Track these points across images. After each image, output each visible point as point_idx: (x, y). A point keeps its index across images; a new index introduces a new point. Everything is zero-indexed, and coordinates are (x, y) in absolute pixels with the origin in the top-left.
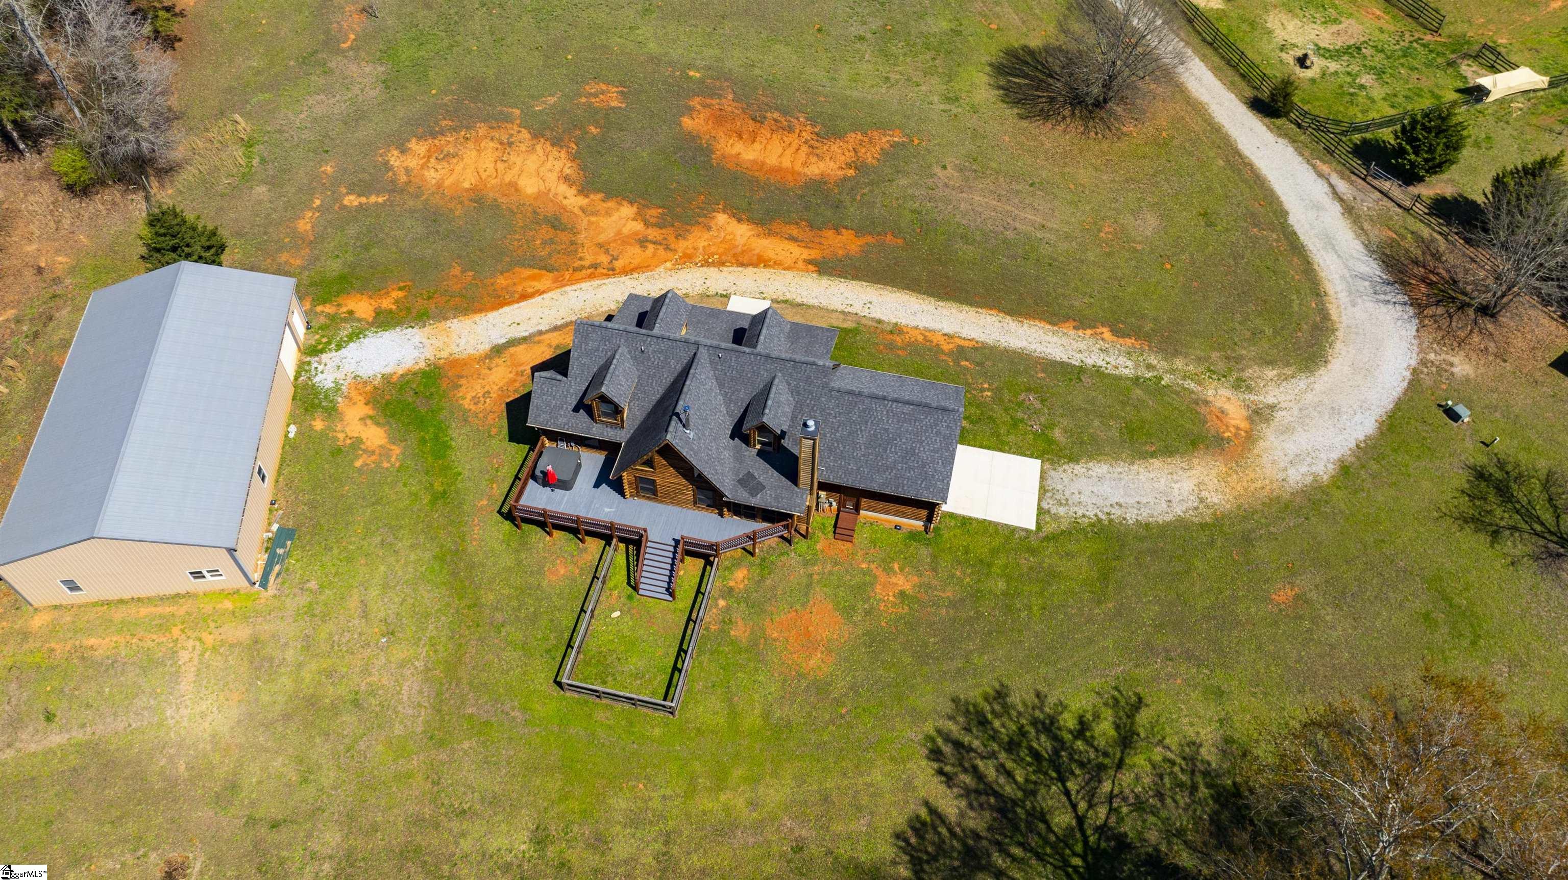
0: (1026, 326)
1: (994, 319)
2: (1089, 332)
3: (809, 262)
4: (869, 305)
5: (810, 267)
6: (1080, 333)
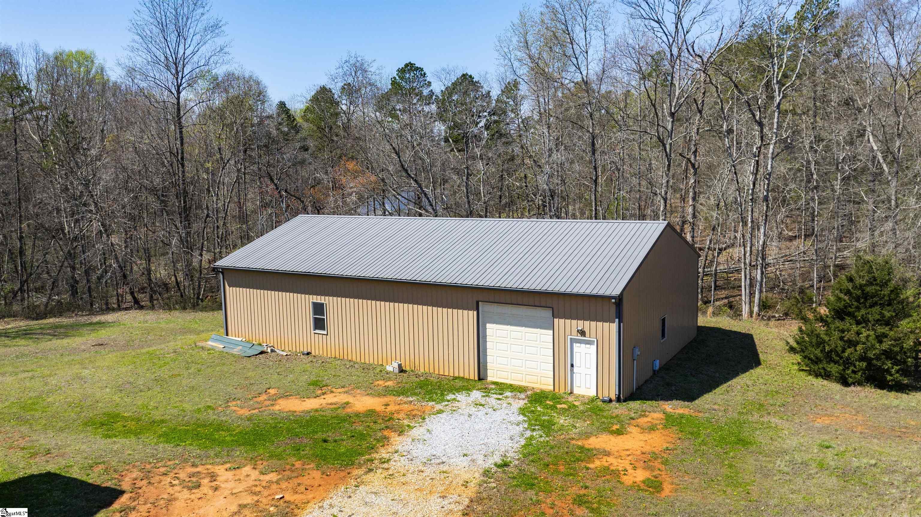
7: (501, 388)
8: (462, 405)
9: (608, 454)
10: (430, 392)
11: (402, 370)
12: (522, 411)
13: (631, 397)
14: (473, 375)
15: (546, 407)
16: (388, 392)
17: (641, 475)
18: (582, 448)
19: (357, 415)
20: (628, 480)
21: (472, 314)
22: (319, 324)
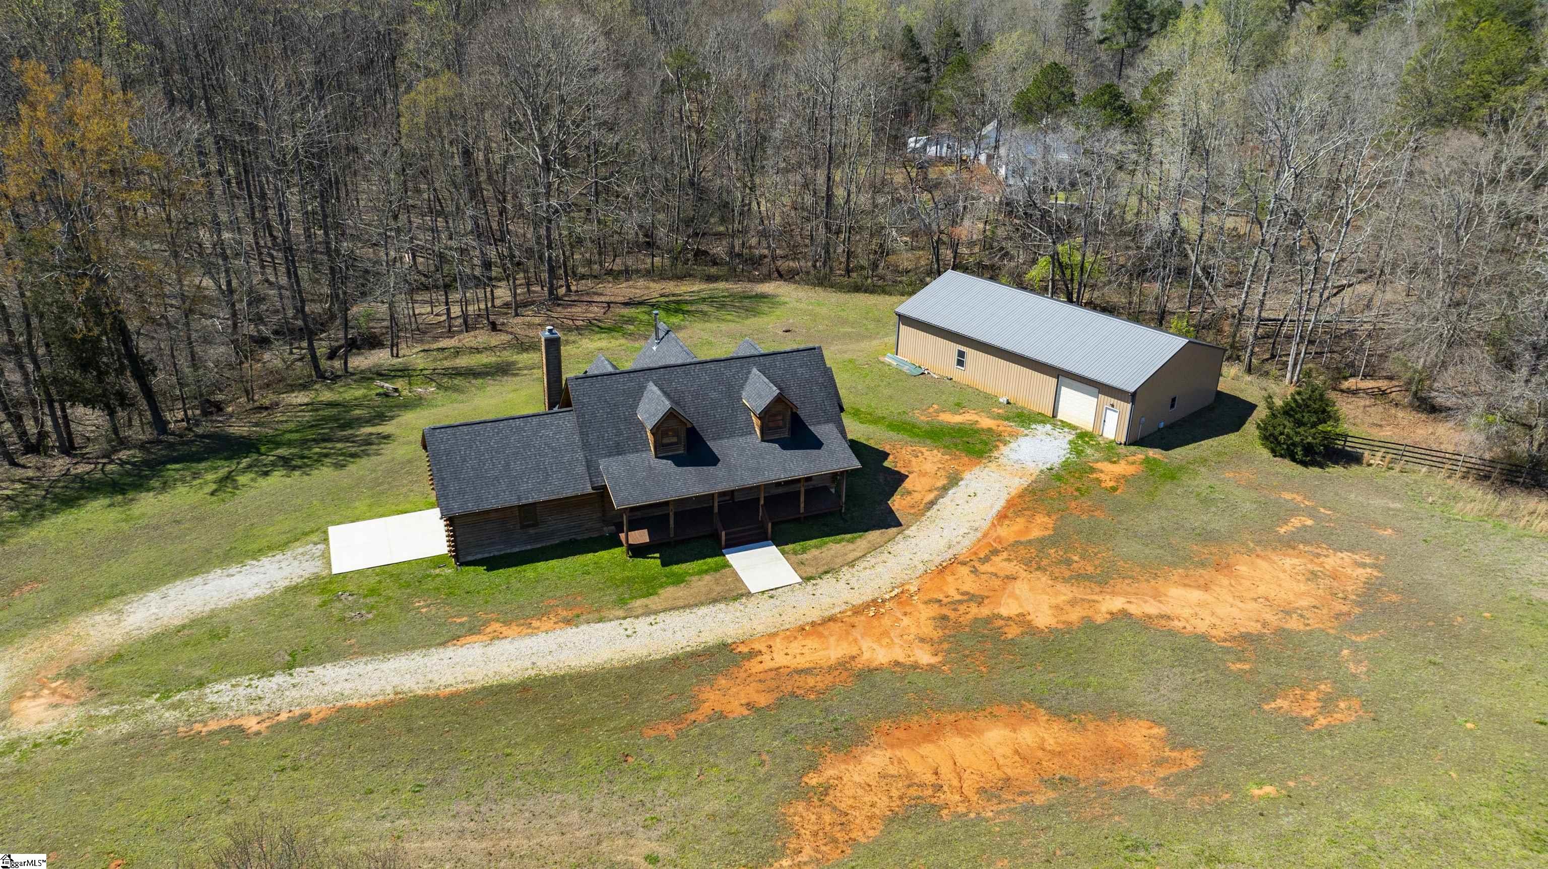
0: (389, 690)
1: (442, 682)
2: (284, 717)
3: (754, 654)
4: (629, 632)
5: (744, 649)
6: (297, 711)
7: (1064, 424)
8: (1039, 433)
9: (1102, 472)
10: (1023, 421)
11: (1008, 403)
12: (1070, 442)
13: (1130, 444)
14: (1050, 414)
15: (1084, 442)
16: (999, 417)
17: (1112, 484)
18: (1091, 467)
19: (983, 430)
20: (1103, 485)
21: (1055, 380)
22: (960, 363)
